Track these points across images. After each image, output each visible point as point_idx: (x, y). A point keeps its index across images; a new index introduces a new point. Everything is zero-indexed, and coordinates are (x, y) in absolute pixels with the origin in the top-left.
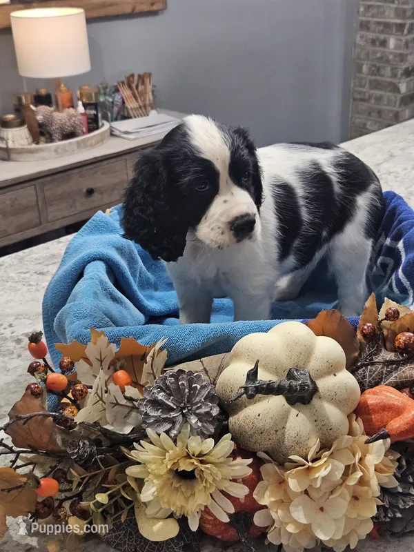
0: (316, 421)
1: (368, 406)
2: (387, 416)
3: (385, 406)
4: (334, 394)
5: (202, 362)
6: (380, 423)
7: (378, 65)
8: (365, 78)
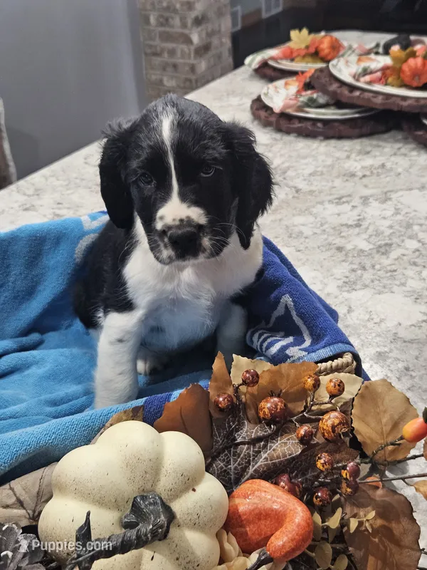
0: (177, 559)
1: (240, 516)
2: (265, 526)
3: (260, 514)
4: (196, 517)
5: (11, 489)
6: (257, 536)
7: (167, 14)
8: (154, 30)
